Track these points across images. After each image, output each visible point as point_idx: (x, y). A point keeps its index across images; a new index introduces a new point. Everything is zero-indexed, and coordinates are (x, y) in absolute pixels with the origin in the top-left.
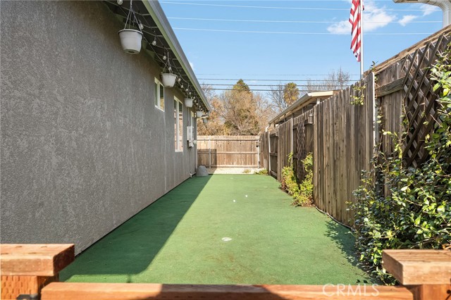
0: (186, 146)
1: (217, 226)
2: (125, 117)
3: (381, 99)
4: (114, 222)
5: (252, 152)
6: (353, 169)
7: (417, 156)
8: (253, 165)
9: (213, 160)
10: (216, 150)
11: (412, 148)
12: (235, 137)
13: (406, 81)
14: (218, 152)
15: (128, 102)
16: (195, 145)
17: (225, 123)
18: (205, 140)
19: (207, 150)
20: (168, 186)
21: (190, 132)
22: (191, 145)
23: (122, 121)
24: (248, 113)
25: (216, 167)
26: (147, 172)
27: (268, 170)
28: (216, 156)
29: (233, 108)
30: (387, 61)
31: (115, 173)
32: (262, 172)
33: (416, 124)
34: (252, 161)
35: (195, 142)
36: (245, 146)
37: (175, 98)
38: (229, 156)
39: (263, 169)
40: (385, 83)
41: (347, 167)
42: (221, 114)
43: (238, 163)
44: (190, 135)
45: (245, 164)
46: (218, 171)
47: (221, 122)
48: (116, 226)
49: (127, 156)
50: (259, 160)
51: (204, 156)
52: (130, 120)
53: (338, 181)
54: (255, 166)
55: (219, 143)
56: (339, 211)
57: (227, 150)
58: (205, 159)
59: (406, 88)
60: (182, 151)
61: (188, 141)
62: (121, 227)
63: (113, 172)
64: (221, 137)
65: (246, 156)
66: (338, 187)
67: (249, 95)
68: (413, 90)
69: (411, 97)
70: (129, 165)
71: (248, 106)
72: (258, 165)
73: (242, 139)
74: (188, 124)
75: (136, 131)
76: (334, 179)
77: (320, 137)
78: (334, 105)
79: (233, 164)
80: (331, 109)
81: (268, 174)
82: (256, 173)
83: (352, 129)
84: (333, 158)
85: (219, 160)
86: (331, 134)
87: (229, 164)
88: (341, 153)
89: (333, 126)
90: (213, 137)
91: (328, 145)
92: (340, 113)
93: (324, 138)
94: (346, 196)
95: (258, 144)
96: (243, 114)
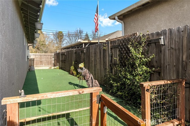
0: (27, 58)
3: (111, 48)
5: (51, 60)
6: (102, 67)
7: (123, 65)
10: (34, 59)
11: (121, 63)
13: (119, 45)
21: (28, 52)
25: (34, 66)
30: (113, 39)
32: (57, 68)
33: (122, 57)
34: (51, 64)
40: (112, 45)
41: (100, 67)
45: (48, 65)
50: (53, 63)
57: (40, 59)
58: (31, 63)
59: (119, 47)
61: (28, 56)
65: (48, 62)
66: (96, 73)
68: (121, 48)
69: (121, 50)
71: (43, 40)
73: (47, 55)
76: (95, 70)
77: (88, 57)
78: (95, 48)
79: (43, 65)
80: (93, 49)
81: (60, 69)
82: (55, 68)
83: (102, 55)
84: (94, 64)
85: (36, 63)
86: (93, 56)
87: (41, 65)
88: (98, 63)
89: (94, 54)
90: (34, 54)
91: (92, 60)
92: (97, 51)
93: (91, 57)
94: (99, 76)
95: (53, 57)
96: (41, 43)
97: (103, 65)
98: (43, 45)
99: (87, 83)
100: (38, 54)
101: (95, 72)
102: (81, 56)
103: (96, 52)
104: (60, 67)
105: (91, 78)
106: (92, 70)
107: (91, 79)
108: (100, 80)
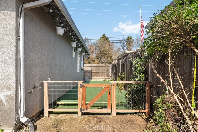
5: (108, 72)
8: (108, 78)
9: (91, 75)
10: (92, 71)
12: (100, 65)
14: (92, 72)
16: (84, 69)
17: (96, 57)
18: (87, 66)
19: (88, 71)
21: (82, 63)
22: (82, 69)
24: (107, 52)
25: (92, 78)
27: (114, 79)
28: (92, 74)
29: (100, 49)
34: (108, 76)
35: (84, 67)
36: (104, 69)
38: (98, 73)
39: (112, 79)
42: (94, 52)
43: (101, 77)
45: (105, 77)
46: (93, 80)
50: (111, 75)
51: (87, 73)
54: (109, 78)
55: (93, 68)
57: (97, 71)
58: (87, 75)
60: (79, 71)
61: (81, 67)
64: (94, 65)
65: (105, 74)
71: (107, 48)
72: (110, 77)
73: (103, 66)
74: (81, 60)
79: (99, 77)
82: (109, 81)
95: (110, 68)
96: (105, 53)
98: (106, 54)
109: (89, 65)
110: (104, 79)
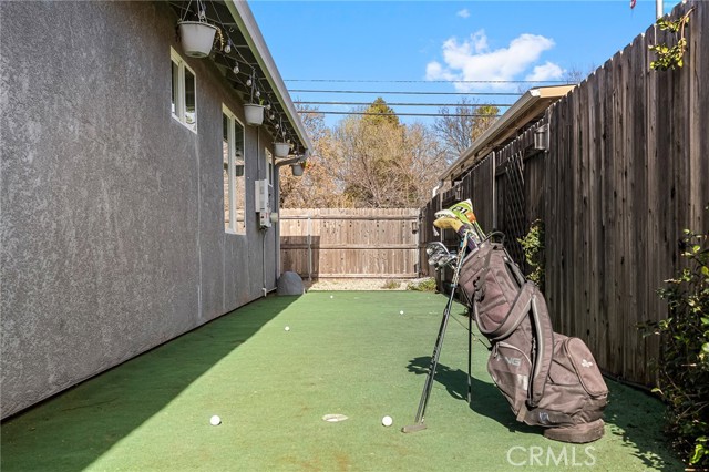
0: (254, 224)
1: (312, 389)
2: (86, 121)
4: (51, 379)
5: (404, 245)
8: (405, 274)
12: (364, 212)
15: (93, 86)
16: (276, 225)
18: (298, 218)
19: (303, 239)
20: (206, 308)
21: (262, 193)
22: (265, 222)
23: (75, 128)
24: (395, 169)
26: (151, 266)
29: (363, 159)
31: (55, 256)
32: (426, 286)
34: (404, 265)
35: (274, 216)
36: (387, 232)
37: (226, 110)
38: (352, 252)
39: (427, 279)
42: (337, 171)
43: (372, 270)
44: (262, 200)
45: (388, 270)
47: (338, 188)
48: (55, 390)
49: (92, 219)
50: (417, 261)
51: (296, 254)
52: (99, 132)
53: (612, 277)
55: (331, 225)
56: (615, 351)
57: (348, 241)
60: (243, 232)
61: (258, 214)
62: (73, 392)
63: (47, 253)
64: (334, 212)
65: (389, 254)
66: (612, 292)
67: (398, 132)
70: (96, 241)
71: (394, 153)
73: (380, 215)
74: (259, 176)
75: (118, 162)
76: (602, 275)
77: (563, 178)
78: (601, 92)
79: (361, 271)
80: (592, 105)
81: (438, 290)
82: (413, 289)
83: (651, 137)
84: (600, 222)
85: (330, 263)
86: (593, 166)
87: (353, 272)
88: (620, 206)
89: (598, 144)
90: (317, 211)
91: (585, 194)
92: (615, 109)
93: (577, 176)
94: (633, 312)
95: (416, 227)
96: (384, 171)
97: (663, 213)
99: (493, 358)
100: (339, 215)
101: (602, 289)
102: (525, 189)
103: (608, 120)
104: (438, 282)
105: (531, 313)
106: (583, 273)
107: (527, 324)
108: (638, 352)
109: (310, 212)
110: (383, 283)
